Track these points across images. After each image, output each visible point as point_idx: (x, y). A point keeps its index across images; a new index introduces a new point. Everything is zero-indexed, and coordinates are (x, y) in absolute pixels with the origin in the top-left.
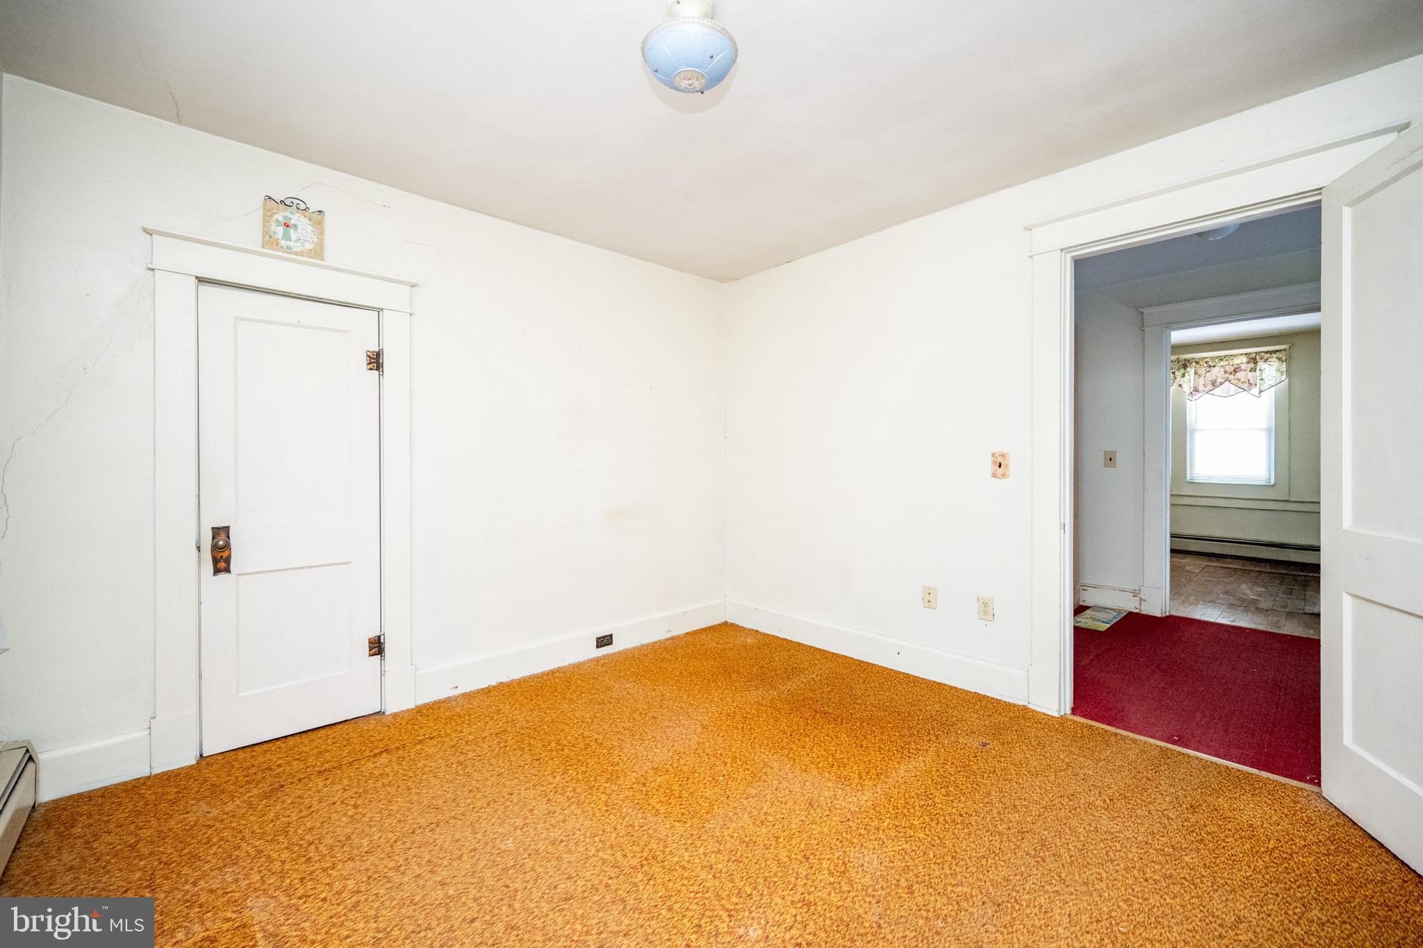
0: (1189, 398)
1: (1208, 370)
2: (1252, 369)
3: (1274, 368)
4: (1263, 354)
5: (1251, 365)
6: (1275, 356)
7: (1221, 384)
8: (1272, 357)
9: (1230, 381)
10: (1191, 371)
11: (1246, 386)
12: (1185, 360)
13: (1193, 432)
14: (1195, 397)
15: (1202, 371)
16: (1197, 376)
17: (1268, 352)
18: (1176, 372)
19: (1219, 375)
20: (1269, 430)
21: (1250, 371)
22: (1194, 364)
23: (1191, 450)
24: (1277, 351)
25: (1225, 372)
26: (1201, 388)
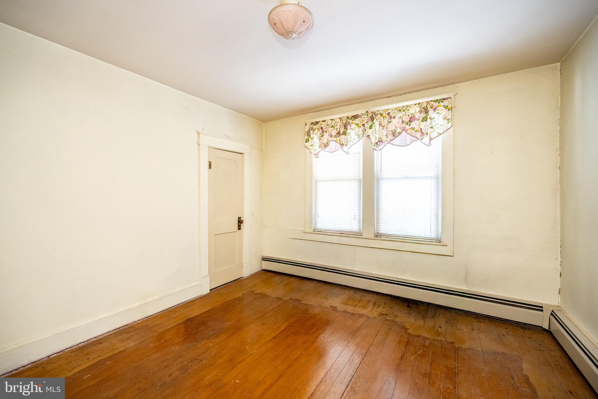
0: (374, 147)
1: (389, 120)
2: (423, 118)
3: (442, 116)
4: (432, 103)
5: (423, 115)
6: (442, 104)
7: (400, 133)
8: (440, 106)
9: (406, 131)
10: (377, 123)
11: (419, 134)
12: (372, 112)
13: (378, 180)
14: (380, 147)
15: (385, 122)
16: (381, 128)
17: (437, 101)
18: (366, 124)
19: (398, 126)
20: (437, 178)
21: (422, 121)
22: (379, 116)
23: (378, 197)
24: (444, 99)
25: (403, 122)
26: (384, 138)
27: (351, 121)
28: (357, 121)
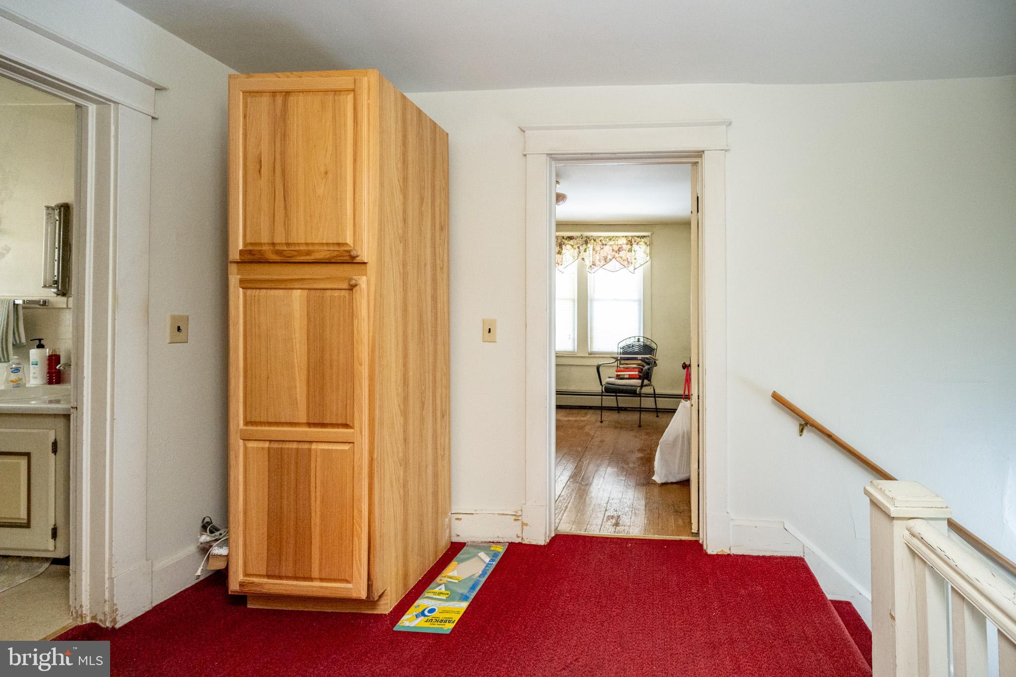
0: (589, 270)
1: (602, 247)
2: (629, 249)
3: (643, 250)
4: (636, 238)
5: (629, 247)
6: (643, 240)
7: (611, 260)
8: (641, 241)
9: (616, 259)
10: (590, 246)
11: (625, 263)
12: (586, 237)
13: (591, 301)
14: (594, 270)
15: (598, 248)
16: (595, 252)
17: (638, 237)
18: (581, 247)
19: (609, 253)
20: (640, 301)
21: (628, 251)
22: (592, 241)
23: (591, 317)
24: (644, 236)
25: (613, 250)
26: (597, 263)
27: (566, 242)
28: (571, 242)
